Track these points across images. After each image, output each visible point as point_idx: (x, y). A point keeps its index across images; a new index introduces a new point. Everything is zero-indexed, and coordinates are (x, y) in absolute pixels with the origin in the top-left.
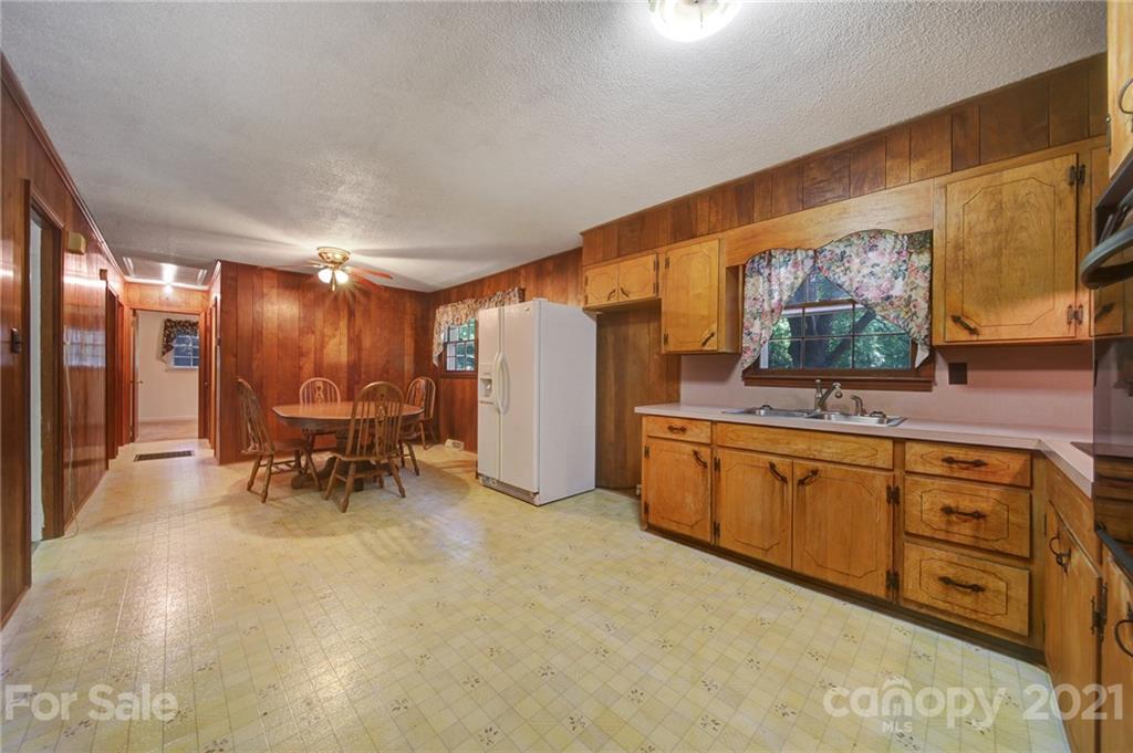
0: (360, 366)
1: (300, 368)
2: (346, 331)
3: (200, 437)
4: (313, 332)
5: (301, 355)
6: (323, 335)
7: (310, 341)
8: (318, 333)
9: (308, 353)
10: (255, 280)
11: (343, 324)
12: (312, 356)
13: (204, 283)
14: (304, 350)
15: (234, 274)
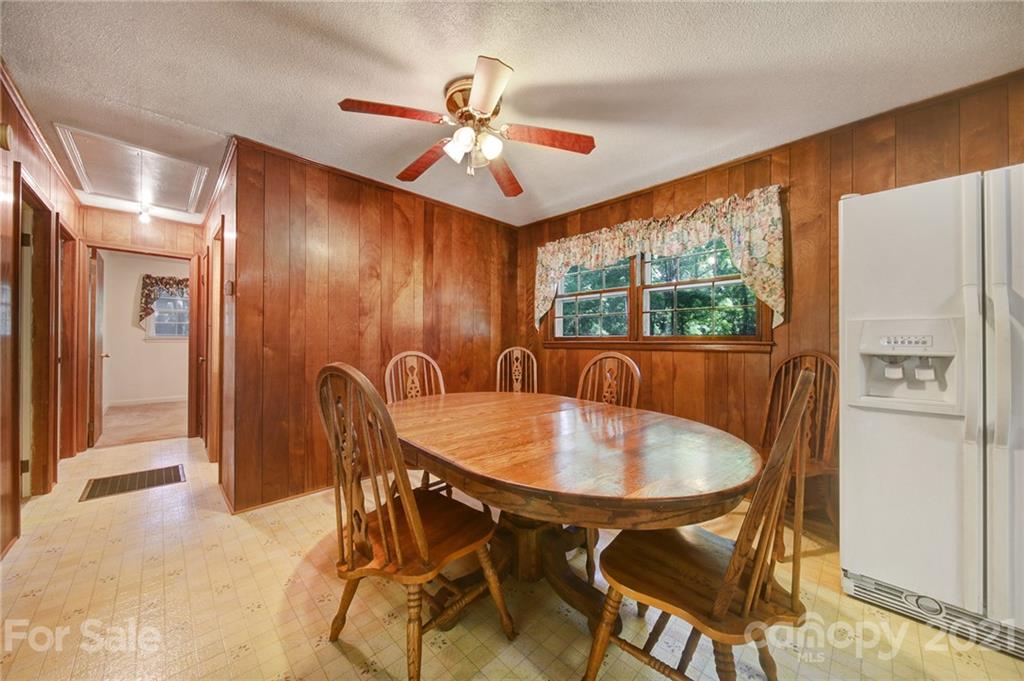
0: (439, 332)
1: (361, 334)
2: (421, 276)
3: (191, 435)
4: (378, 276)
5: (362, 312)
6: (392, 282)
7: (373, 291)
8: (385, 278)
9: (372, 310)
10: (294, 181)
11: (418, 265)
12: (377, 314)
13: (198, 210)
14: (366, 305)
15: (259, 167)
